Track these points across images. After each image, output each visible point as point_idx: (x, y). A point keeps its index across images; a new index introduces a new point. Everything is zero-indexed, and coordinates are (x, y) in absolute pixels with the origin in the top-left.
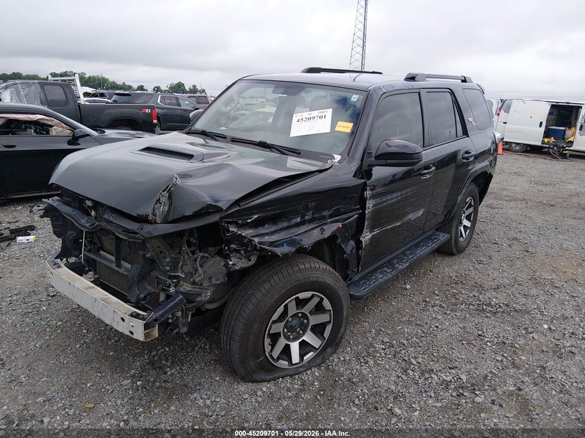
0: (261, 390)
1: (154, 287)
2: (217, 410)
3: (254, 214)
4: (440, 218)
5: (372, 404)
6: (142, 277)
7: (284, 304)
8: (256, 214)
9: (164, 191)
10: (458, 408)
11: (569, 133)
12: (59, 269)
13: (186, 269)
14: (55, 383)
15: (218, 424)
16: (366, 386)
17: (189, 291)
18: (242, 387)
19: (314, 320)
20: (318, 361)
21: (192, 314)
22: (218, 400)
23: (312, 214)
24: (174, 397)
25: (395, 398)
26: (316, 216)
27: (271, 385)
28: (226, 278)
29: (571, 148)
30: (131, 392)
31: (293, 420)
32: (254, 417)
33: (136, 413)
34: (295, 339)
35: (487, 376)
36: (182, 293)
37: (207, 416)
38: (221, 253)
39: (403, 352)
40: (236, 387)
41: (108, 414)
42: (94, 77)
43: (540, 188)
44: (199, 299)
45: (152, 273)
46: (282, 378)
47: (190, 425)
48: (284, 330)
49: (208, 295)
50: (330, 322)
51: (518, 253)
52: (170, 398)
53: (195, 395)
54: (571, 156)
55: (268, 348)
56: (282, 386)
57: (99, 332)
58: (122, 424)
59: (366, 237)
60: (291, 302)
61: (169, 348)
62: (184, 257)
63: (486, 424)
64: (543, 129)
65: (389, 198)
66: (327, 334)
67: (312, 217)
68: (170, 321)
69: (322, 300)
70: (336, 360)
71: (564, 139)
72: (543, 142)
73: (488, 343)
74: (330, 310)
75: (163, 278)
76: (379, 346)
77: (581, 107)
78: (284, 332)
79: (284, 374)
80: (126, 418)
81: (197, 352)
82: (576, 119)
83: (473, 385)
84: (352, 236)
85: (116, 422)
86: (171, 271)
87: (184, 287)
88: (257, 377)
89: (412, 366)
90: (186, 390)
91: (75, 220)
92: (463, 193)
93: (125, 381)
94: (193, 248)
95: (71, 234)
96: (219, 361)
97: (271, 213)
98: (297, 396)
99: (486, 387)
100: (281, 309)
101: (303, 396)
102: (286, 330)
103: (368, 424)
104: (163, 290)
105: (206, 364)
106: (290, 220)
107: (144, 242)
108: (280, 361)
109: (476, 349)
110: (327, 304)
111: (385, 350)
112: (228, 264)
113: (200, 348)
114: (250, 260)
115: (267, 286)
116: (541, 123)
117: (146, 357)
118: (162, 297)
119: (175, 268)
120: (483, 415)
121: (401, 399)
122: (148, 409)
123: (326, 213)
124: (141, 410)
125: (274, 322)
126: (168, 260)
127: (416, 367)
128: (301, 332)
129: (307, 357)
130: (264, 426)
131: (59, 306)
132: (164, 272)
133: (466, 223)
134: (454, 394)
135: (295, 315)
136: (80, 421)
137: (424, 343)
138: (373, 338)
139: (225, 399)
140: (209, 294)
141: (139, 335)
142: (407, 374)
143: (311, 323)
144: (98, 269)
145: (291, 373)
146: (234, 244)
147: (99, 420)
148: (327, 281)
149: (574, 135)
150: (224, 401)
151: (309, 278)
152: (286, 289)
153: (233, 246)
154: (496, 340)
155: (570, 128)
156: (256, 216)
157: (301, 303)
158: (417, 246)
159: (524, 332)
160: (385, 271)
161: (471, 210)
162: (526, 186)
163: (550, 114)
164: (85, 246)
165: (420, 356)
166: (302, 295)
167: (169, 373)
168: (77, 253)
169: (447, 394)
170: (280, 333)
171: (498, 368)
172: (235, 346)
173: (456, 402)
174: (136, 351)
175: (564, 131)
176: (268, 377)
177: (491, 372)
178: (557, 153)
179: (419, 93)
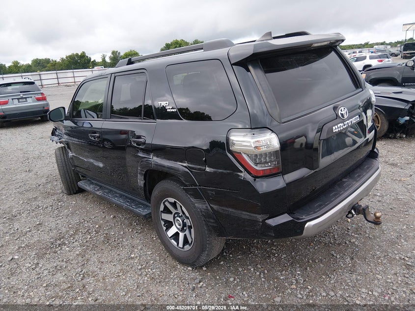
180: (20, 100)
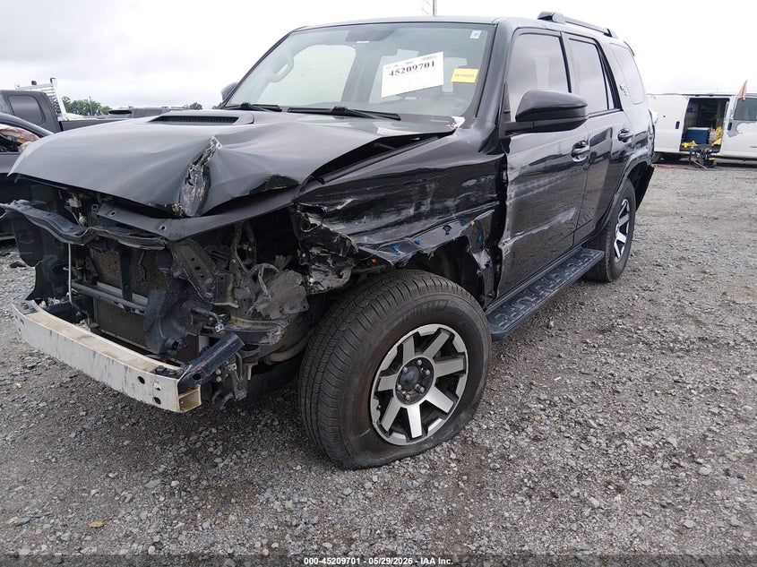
0: (371, 480)
1: (187, 329)
2: (305, 515)
3: (346, 196)
4: (591, 227)
5: (546, 489)
6: (169, 312)
7: (397, 344)
8: (349, 196)
9: (195, 164)
10: (677, 486)
11: (713, 134)
12: (34, 314)
13: (240, 294)
14: (37, 493)
15: (309, 537)
16: (529, 463)
17: (247, 329)
18: (340, 478)
19: (441, 369)
20: (449, 432)
21: (252, 369)
22: (304, 499)
23: (431, 204)
24: (233, 501)
25: (579, 478)
26: (436, 206)
27: (383, 471)
28: (307, 305)
29: (718, 154)
30: (162, 499)
31: (428, 522)
32: (365, 522)
33: (172, 530)
34: (413, 401)
35: (706, 436)
36: (236, 332)
37: (290, 527)
38: (295, 265)
39: (573, 411)
40: (328, 478)
41: (126, 536)
42: (81, 103)
43: (692, 200)
44: (264, 341)
45: (184, 305)
46: (400, 460)
47: (265, 541)
48: (396, 386)
49: (276, 335)
50: (464, 372)
51: (693, 275)
52: (226, 501)
53: (267, 495)
54: (719, 165)
55: (375, 415)
56: (402, 472)
57: (105, 413)
58: (151, 550)
59: (507, 243)
60: (407, 341)
61: (217, 429)
62: (235, 275)
63: (728, 505)
64: (680, 131)
65: (535, 184)
66: (460, 390)
67: (431, 209)
68: (219, 379)
69: (452, 336)
70: (476, 429)
71: (707, 142)
72: (682, 148)
73: (693, 391)
74: (464, 353)
75: (203, 311)
76: (535, 406)
77: (728, 100)
78: (396, 390)
79: (402, 454)
80: (157, 539)
81: (261, 432)
82: (723, 115)
83: (689, 450)
84: (488, 241)
85: (141, 547)
86: (215, 298)
87: (239, 324)
88: (360, 460)
89: (592, 430)
90: (249, 489)
91: (53, 229)
92: (620, 190)
93: (151, 482)
94: (248, 261)
95: (50, 259)
96: (297, 442)
97: (372, 196)
98: (426, 485)
99: (710, 452)
100: (393, 352)
101: (436, 484)
102: (400, 386)
103: (549, 520)
104: (204, 331)
105: (277, 448)
106: (399, 210)
107: (167, 250)
108: (395, 435)
109: (677, 400)
110: (459, 344)
111: (544, 410)
112: (307, 281)
113: (266, 425)
114: (341, 277)
115: (371, 315)
116: (678, 123)
117: (182, 444)
118: (202, 342)
119: (221, 294)
120: (718, 493)
121: (590, 479)
122: (192, 522)
123: (450, 203)
124: (180, 524)
125: (384, 373)
126: (209, 281)
127: (598, 431)
128: (422, 389)
129: (432, 428)
130: (384, 536)
131: (41, 381)
132: (205, 303)
133: (621, 237)
134: (666, 465)
135: (413, 363)
136: (80, 549)
137: (600, 397)
138: (523, 396)
139: (315, 497)
140: (279, 333)
141: (171, 402)
142: (588, 442)
143: (437, 374)
144: (96, 315)
145: (412, 451)
146: (316, 246)
147: (112, 545)
148: (460, 307)
149: (720, 136)
150: (314, 501)
151: (433, 301)
152: (400, 320)
153: (315, 251)
154: (701, 386)
155: (715, 128)
156: (349, 201)
157: (422, 342)
158: (563, 266)
159: (737, 373)
160: (528, 300)
161: (626, 218)
162: (674, 199)
163: (689, 110)
164: (73, 277)
165: (600, 415)
166: (424, 330)
167: (221, 465)
168: (60, 290)
169: (655, 466)
170: (392, 390)
171: (718, 424)
172: (327, 413)
173: (673, 477)
174: (166, 437)
175: (708, 133)
176: (377, 461)
177: (710, 430)
178: (701, 161)
179: (560, 38)
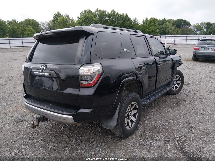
180: (205, 49)
